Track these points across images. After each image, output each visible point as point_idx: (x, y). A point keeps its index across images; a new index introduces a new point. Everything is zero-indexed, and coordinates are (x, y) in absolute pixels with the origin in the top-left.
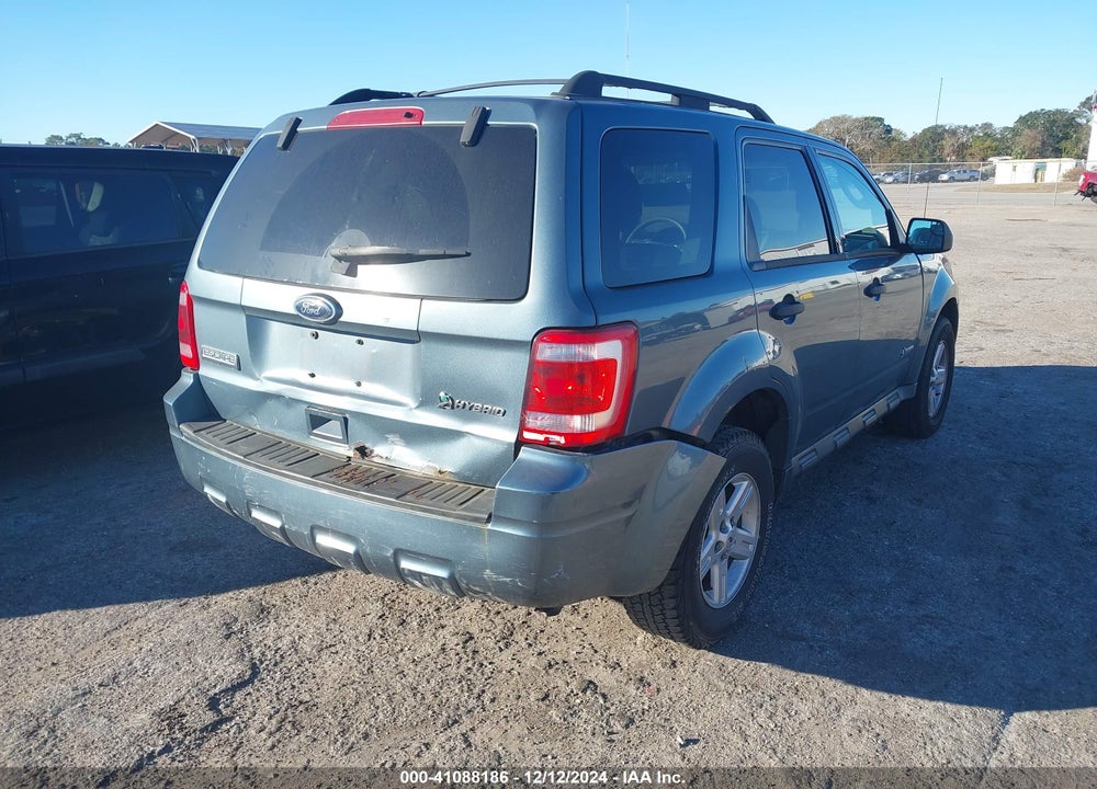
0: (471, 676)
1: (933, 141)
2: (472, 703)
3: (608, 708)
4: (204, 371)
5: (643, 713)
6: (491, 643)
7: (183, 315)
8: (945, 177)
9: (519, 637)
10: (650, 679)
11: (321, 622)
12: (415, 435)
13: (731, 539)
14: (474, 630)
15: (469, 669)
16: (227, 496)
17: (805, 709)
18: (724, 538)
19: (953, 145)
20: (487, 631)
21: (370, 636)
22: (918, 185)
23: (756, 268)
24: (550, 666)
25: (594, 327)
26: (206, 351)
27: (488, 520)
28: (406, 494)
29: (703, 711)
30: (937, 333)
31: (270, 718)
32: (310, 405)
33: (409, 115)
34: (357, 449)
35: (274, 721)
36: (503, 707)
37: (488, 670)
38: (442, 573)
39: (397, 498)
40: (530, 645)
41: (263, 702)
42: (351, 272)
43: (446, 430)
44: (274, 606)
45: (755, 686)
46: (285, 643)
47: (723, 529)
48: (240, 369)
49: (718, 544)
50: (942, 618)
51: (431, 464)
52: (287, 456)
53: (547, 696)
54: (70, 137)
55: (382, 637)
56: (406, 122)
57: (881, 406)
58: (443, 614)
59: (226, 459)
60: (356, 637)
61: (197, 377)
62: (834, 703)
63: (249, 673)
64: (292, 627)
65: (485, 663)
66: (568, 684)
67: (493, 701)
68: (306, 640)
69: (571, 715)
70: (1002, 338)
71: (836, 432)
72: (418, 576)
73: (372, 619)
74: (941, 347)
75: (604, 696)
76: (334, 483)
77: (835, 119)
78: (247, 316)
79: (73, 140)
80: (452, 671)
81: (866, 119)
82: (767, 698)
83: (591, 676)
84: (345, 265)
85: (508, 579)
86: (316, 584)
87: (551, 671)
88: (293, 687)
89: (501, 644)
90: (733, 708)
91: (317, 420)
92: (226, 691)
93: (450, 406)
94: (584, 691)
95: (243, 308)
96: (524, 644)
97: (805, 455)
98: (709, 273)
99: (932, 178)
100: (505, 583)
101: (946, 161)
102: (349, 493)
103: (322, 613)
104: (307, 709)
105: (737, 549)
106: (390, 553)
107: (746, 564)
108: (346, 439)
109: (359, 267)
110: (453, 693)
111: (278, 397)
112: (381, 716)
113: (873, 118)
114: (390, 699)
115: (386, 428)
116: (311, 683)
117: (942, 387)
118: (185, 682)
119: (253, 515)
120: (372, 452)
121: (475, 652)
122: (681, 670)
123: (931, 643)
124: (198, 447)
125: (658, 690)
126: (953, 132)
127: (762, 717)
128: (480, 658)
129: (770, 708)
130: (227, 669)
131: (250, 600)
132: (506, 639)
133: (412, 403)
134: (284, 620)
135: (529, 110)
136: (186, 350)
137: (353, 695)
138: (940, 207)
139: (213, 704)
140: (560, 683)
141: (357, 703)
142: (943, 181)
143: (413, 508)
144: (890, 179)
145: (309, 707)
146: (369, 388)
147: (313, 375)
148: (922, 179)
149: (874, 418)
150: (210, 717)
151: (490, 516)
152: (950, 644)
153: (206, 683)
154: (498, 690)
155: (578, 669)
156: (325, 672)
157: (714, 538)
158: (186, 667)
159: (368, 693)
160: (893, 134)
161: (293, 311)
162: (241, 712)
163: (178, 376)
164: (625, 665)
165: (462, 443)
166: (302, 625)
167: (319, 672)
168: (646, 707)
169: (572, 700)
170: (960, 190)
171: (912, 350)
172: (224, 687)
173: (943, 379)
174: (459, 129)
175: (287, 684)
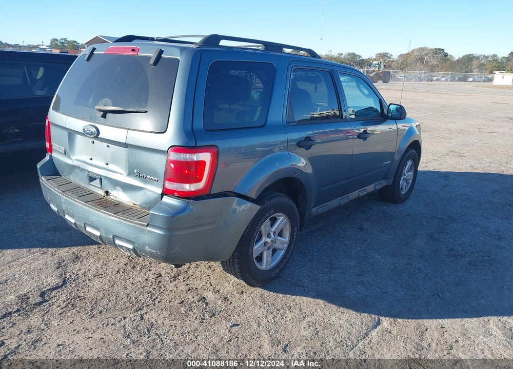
0: (154, 292)
1: (468, 62)
2: (150, 302)
3: (206, 309)
4: (54, 155)
5: (220, 312)
6: (168, 279)
7: (47, 129)
8: (471, 79)
9: (181, 277)
10: (229, 298)
11: (99, 265)
12: (127, 187)
13: (272, 241)
14: (163, 273)
15: (155, 288)
16: (57, 208)
17: (290, 316)
18: (269, 240)
19: (477, 64)
20: (168, 274)
21: (118, 272)
22: (458, 83)
23: (291, 124)
24: (189, 290)
25: (195, 147)
26: (55, 146)
27: (147, 226)
28: (119, 212)
29: (246, 313)
30: (406, 156)
31: (64, 302)
32: (89, 172)
33: (133, 50)
34: (105, 192)
35: (65, 304)
36: (162, 305)
37: (162, 290)
38: (131, 247)
39: (114, 214)
40: (184, 281)
41: (64, 295)
42: (104, 116)
43: (137, 186)
44: (82, 256)
45: (273, 305)
46: (80, 273)
47: (269, 236)
48: (65, 155)
49: (266, 243)
50: (368, 283)
51: (131, 201)
52: (79, 193)
53: (183, 302)
54: (61, 40)
55: (123, 272)
56: (132, 53)
57: (370, 188)
58: (152, 265)
59: (56, 192)
60: (112, 272)
61: (51, 157)
62: (304, 314)
63: (62, 283)
64: (87, 266)
65: (162, 287)
66: (193, 298)
67: (159, 302)
68: (91, 271)
69: (190, 310)
70: (460, 159)
71: (341, 198)
72: (122, 247)
73: (122, 265)
74: (409, 163)
75: (207, 304)
76: (93, 206)
77: (420, 48)
78: (68, 132)
79: (63, 41)
80: (147, 289)
81: (436, 49)
82: (276, 310)
83: (205, 295)
84: (102, 113)
85: (154, 251)
86: (103, 248)
87: (189, 292)
88: (78, 290)
89: (172, 280)
90: (259, 312)
91: (92, 179)
92: (50, 289)
93: (139, 176)
94: (199, 301)
95: (66, 129)
96: (182, 281)
97: (321, 207)
98: (263, 126)
99: (464, 79)
100: (154, 253)
101: (473, 72)
102: (97, 210)
103: (102, 261)
104: (80, 300)
105: (277, 246)
106: (111, 237)
107: (283, 252)
108: (102, 188)
109: (107, 114)
110: (144, 299)
111: (79, 168)
112: (110, 305)
113: (439, 49)
114: (117, 298)
115: (116, 184)
116: (86, 289)
117: (411, 181)
118: (34, 285)
119: (66, 217)
120: (110, 193)
121: (160, 282)
122: (244, 296)
123: (358, 293)
124: (48, 187)
125: (231, 303)
126: (478, 58)
127: (270, 317)
128: (161, 284)
129: (275, 314)
130: (54, 281)
131: (73, 253)
132: (175, 278)
133: (125, 174)
134: (85, 262)
135: (178, 51)
136: (48, 145)
137: (102, 295)
138: (461, 94)
139: (42, 294)
140: (191, 297)
141: (102, 299)
142: (470, 82)
143: (119, 218)
144: (444, 79)
145: (81, 298)
146: (111, 167)
147: (91, 159)
148: (460, 80)
149: (365, 193)
150: (39, 299)
151: (148, 224)
152: (366, 294)
153: (42, 286)
154: (163, 298)
155: (200, 292)
156: (94, 285)
157: (264, 240)
158: (36, 279)
159: (109, 295)
160: (448, 57)
161: (82, 132)
162: (53, 299)
163: (45, 156)
164: (221, 292)
165: (142, 192)
166: (91, 265)
167: (91, 285)
168: (222, 310)
169: (192, 304)
170: (475, 87)
171: (389, 164)
172: (49, 288)
173: (411, 177)
174: (150, 58)
175: (76, 288)
